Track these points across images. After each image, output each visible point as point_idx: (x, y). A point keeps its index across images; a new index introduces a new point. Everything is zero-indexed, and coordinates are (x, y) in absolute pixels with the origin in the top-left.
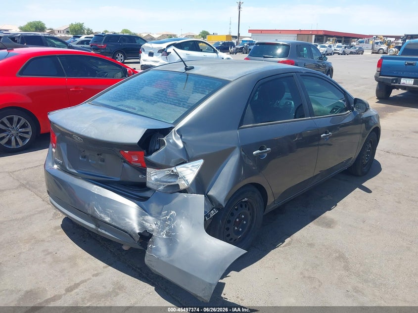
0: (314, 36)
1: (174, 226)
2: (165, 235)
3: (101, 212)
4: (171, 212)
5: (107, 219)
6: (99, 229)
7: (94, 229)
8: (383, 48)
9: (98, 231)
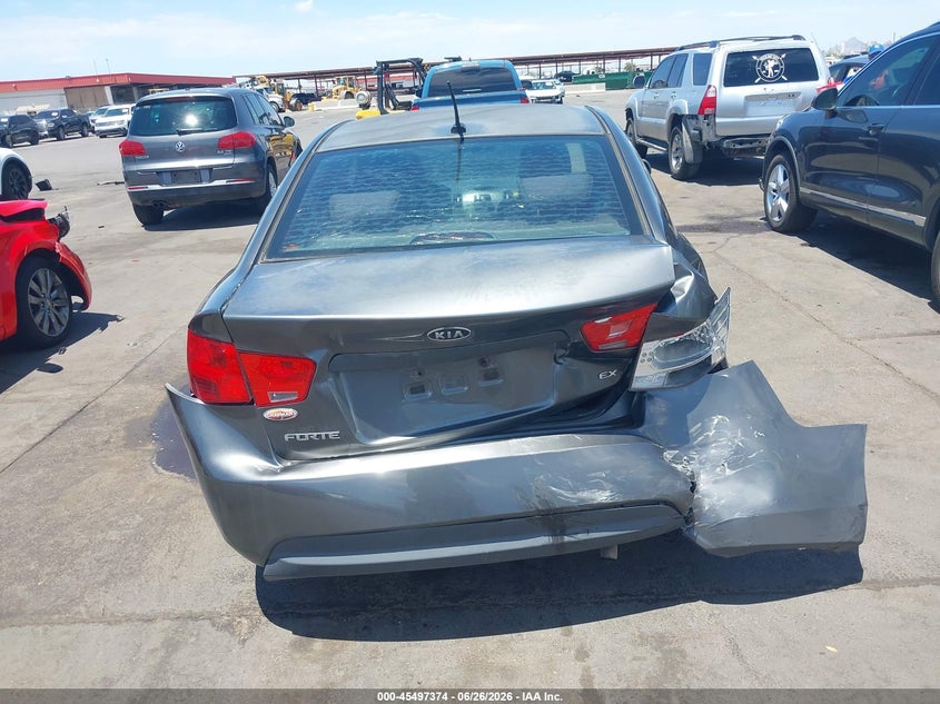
0: (108, 90)
1: (742, 442)
2: (728, 470)
3: (575, 490)
4: (713, 420)
5: (602, 497)
6: (566, 539)
7: (552, 545)
8: (275, 100)
9: (563, 545)
